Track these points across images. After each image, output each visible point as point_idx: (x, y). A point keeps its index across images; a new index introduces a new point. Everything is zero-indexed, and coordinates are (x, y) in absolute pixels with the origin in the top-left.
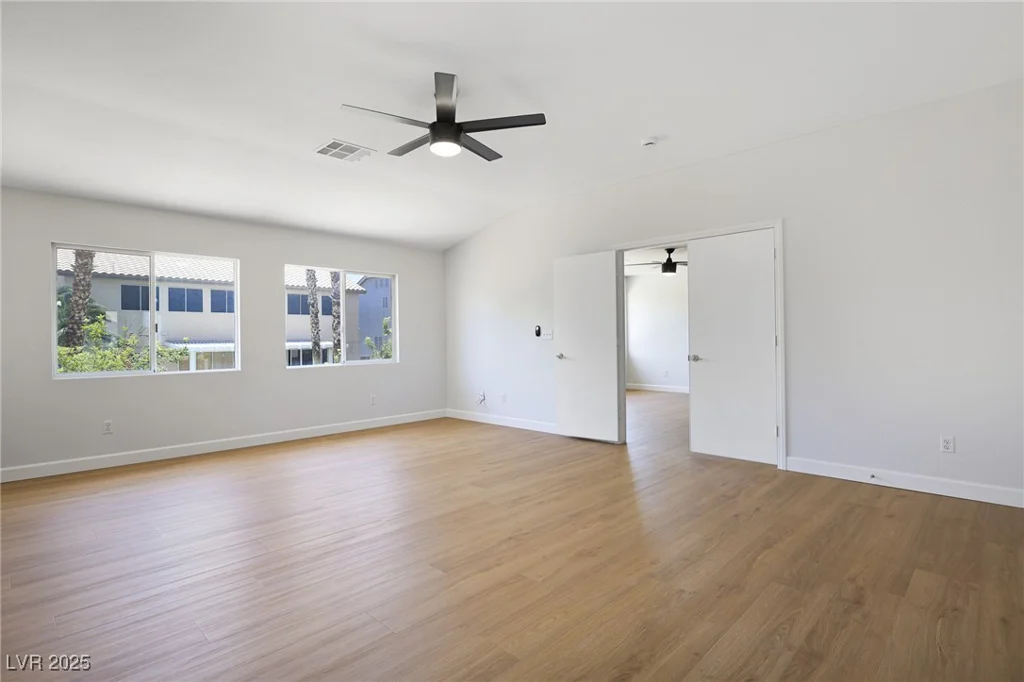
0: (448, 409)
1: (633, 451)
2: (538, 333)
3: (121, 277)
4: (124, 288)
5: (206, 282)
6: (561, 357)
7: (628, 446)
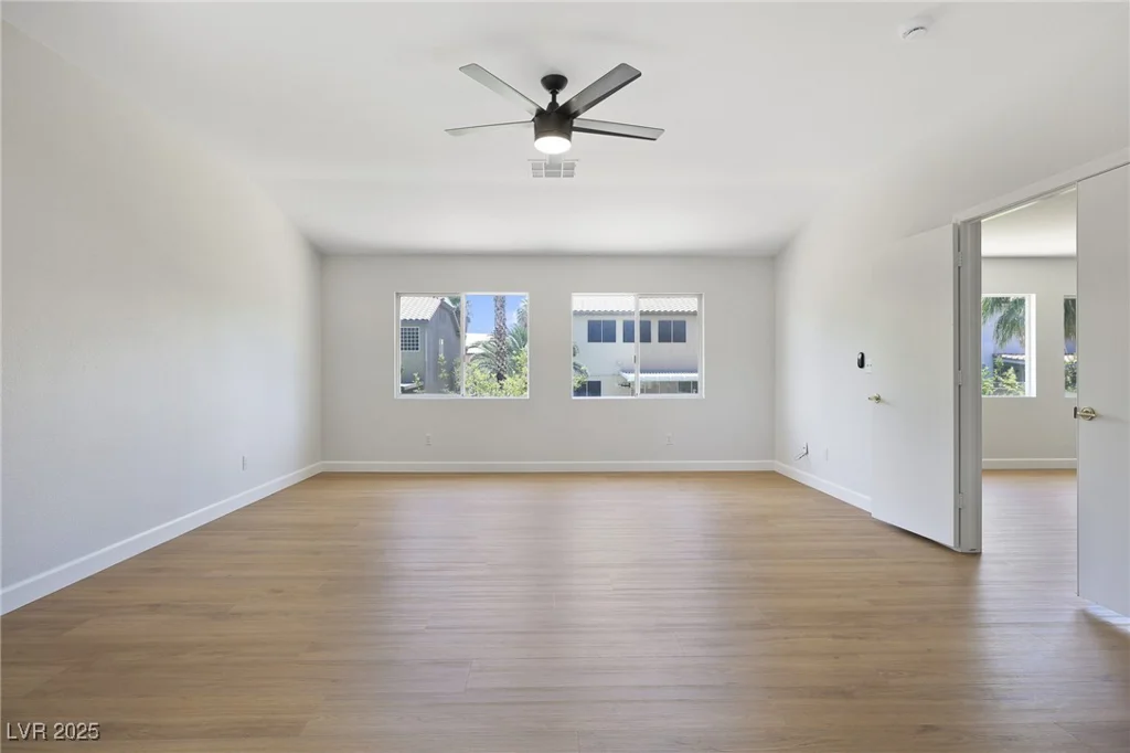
0: (776, 462)
1: (990, 570)
2: (861, 364)
3: (588, 313)
4: (590, 323)
5: (653, 313)
6: (878, 399)
7: (984, 558)
